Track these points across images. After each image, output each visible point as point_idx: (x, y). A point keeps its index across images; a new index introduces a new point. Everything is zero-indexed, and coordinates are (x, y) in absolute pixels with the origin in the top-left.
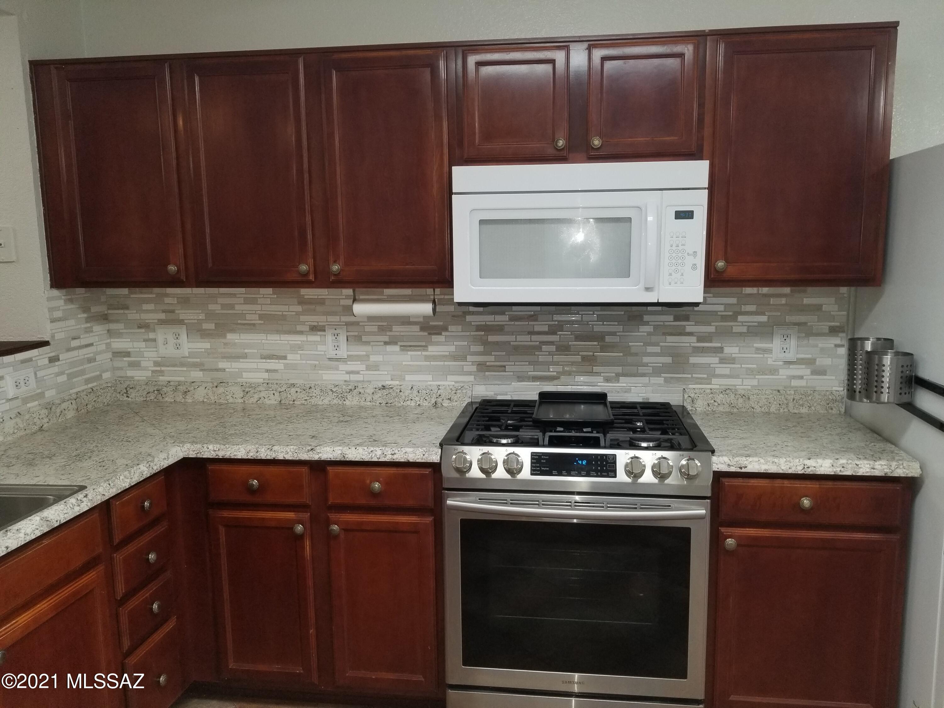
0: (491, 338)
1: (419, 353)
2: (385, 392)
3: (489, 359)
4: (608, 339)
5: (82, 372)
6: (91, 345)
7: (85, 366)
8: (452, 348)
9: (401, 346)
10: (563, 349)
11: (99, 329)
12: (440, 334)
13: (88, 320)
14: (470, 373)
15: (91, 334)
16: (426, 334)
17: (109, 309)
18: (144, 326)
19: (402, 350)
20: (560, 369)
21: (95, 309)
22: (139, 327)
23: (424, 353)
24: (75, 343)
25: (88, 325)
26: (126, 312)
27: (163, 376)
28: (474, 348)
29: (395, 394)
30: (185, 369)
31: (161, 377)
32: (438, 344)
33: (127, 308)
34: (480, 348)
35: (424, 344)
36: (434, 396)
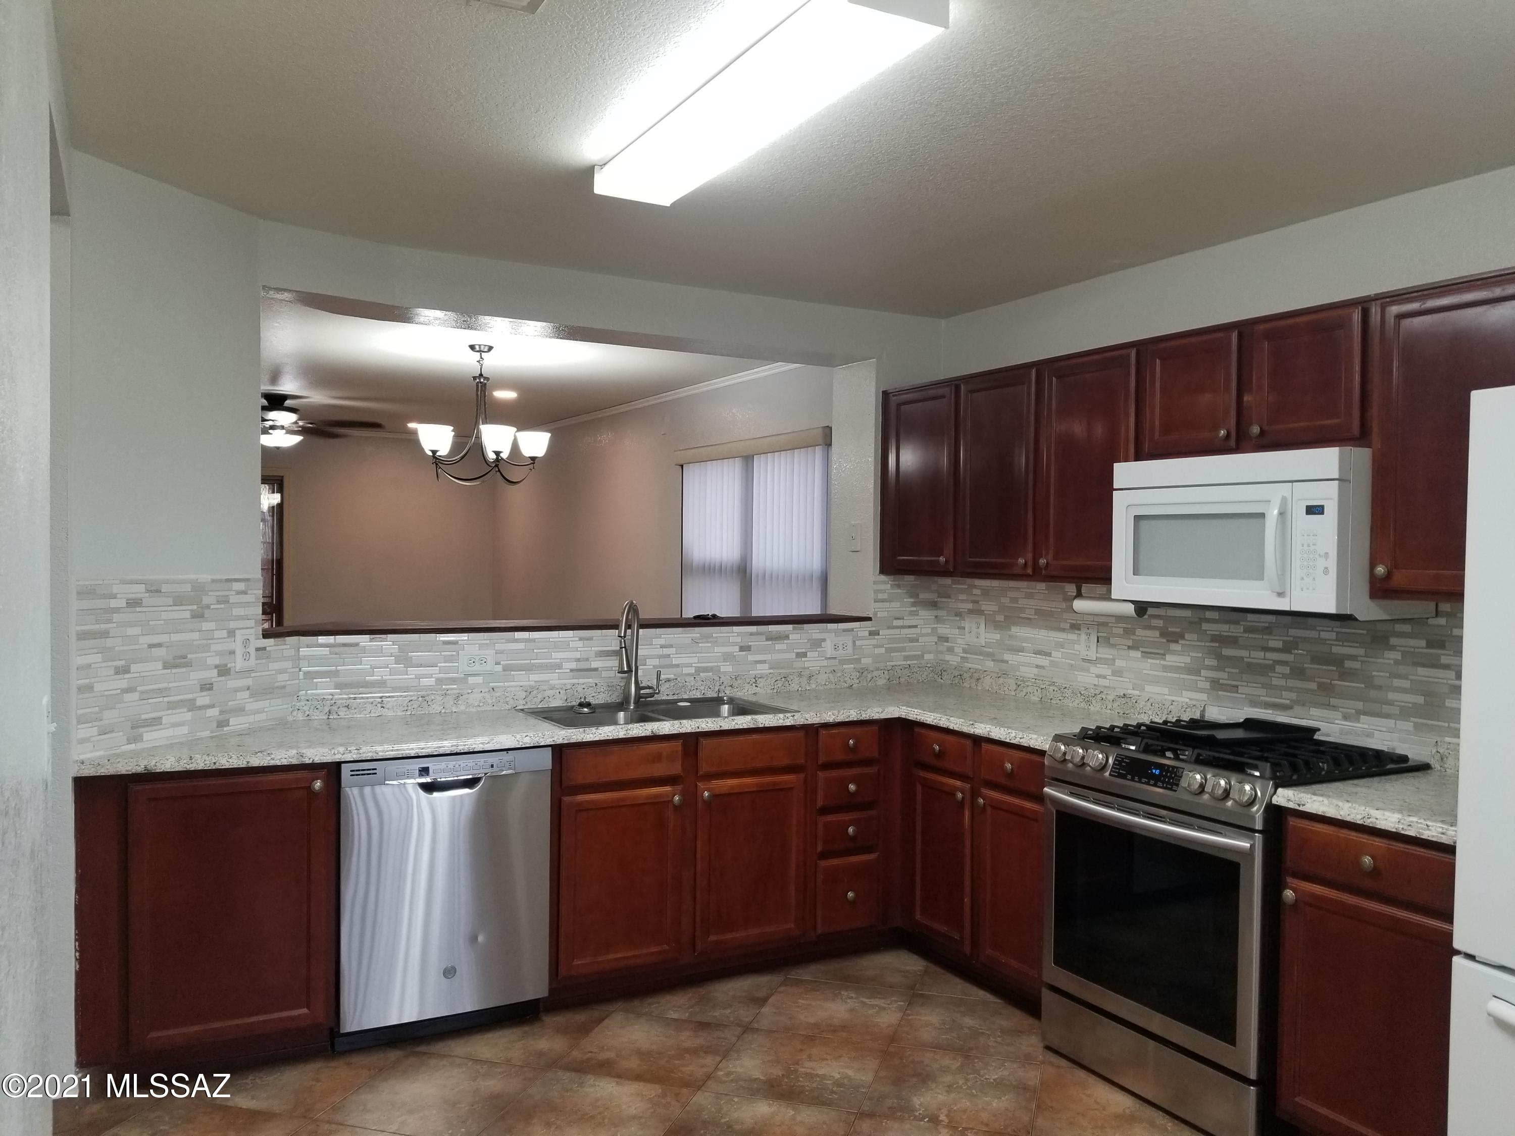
0: (1227, 652)
1: (1158, 662)
2: (1124, 700)
3: (1222, 676)
4: (1348, 664)
5: (903, 649)
6: (916, 627)
7: (906, 645)
8: (1188, 660)
9: (1142, 652)
10: (1298, 672)
11: (926, 614)
12: (1177, 642)
13: (914, 604)
14: (1202, 691)
15: (916, 617)
16: (1165, 640)
17: (938, 597)
18: (958, 614)
19: (1143, 657)
20: (1294, 696)
21: (923, 596)
22: (956, 616)
23: (1162, 662)
24: (896, 623)
25: (914, 609)
26: (949, 600)
27: (967, 662)
28: (1208, 662)
29: (1130, 704)
30: (982, 658)
31: (966, 664)
32: (1174, 653)
33: (949, 597)
34: (1214, 663)
35: (1162, 652)
36: (1166, 713)
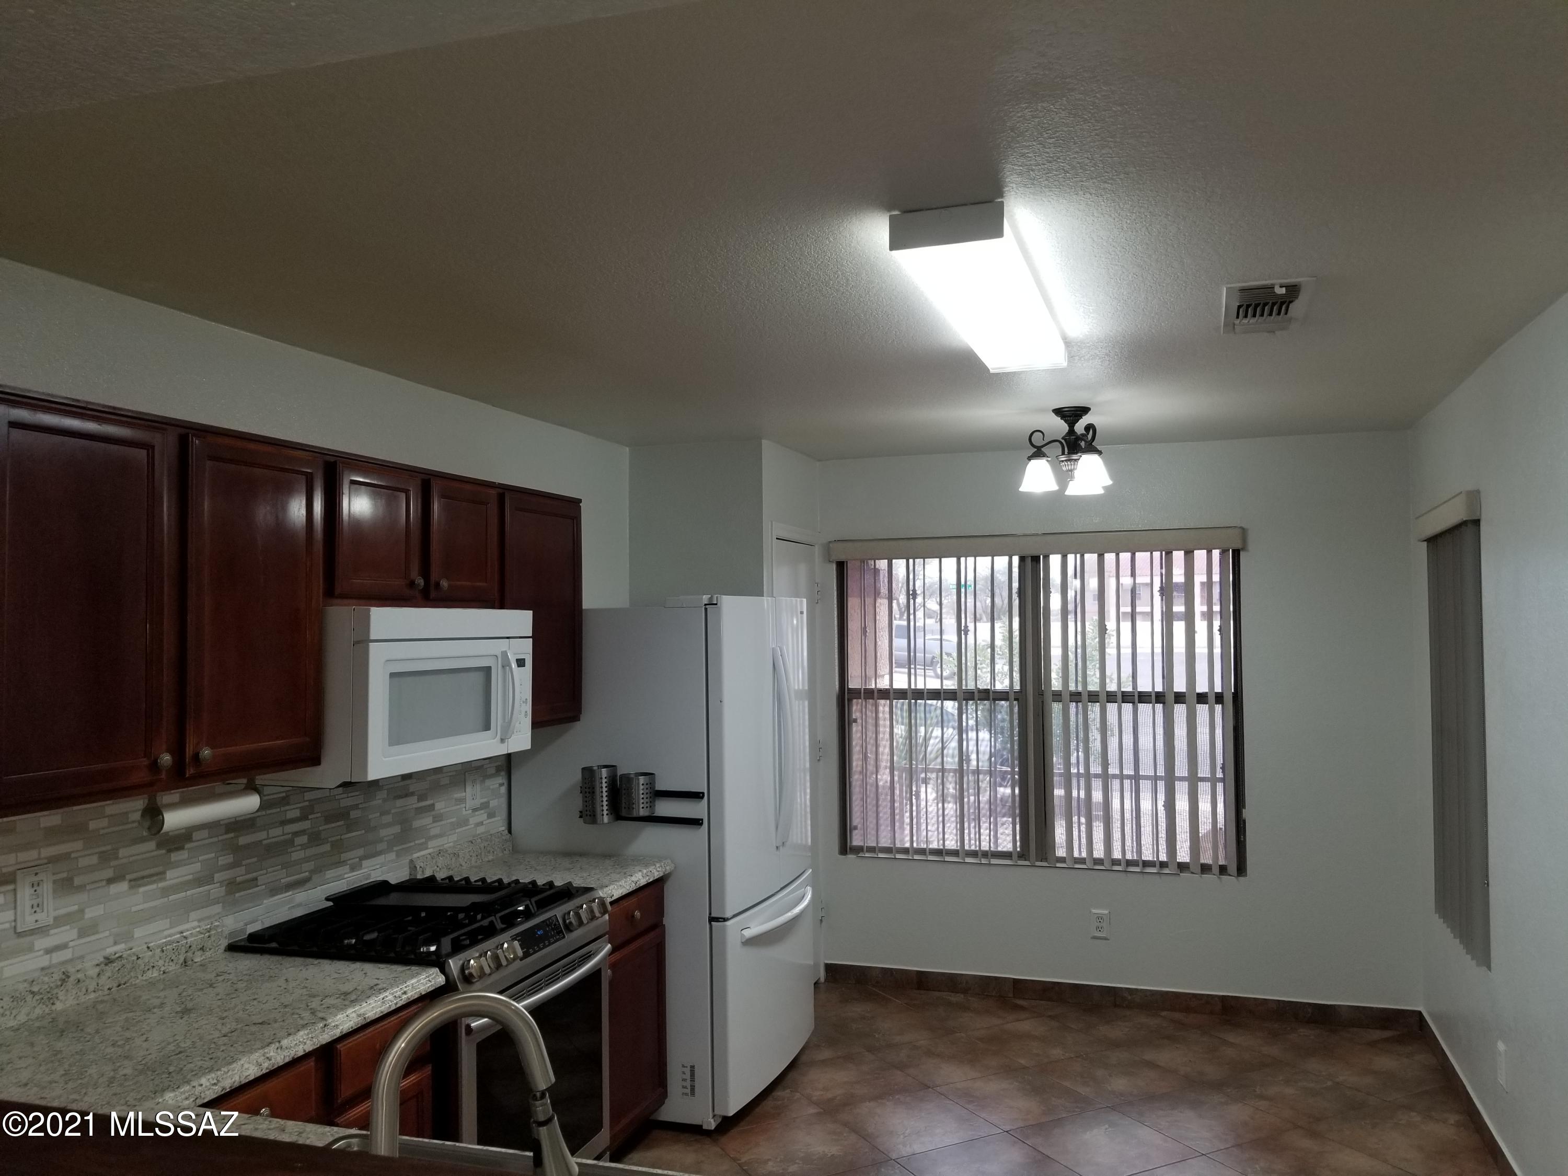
0: (243, 840)
1: (154, 886)
3: (240, 873)
8: (197, 867)
9: (130, 881)
10: (315, 838)
12: (182, 848)
14: (216, 902)
16: (164, 851)
19: (131, 887)
20: (311, 865)
23: (161, 885)
28: (223, 861)
29: (129, 966)
32: (178, 865)
34: (229, 859)
35: (160, 869)
36: (184, 950)
